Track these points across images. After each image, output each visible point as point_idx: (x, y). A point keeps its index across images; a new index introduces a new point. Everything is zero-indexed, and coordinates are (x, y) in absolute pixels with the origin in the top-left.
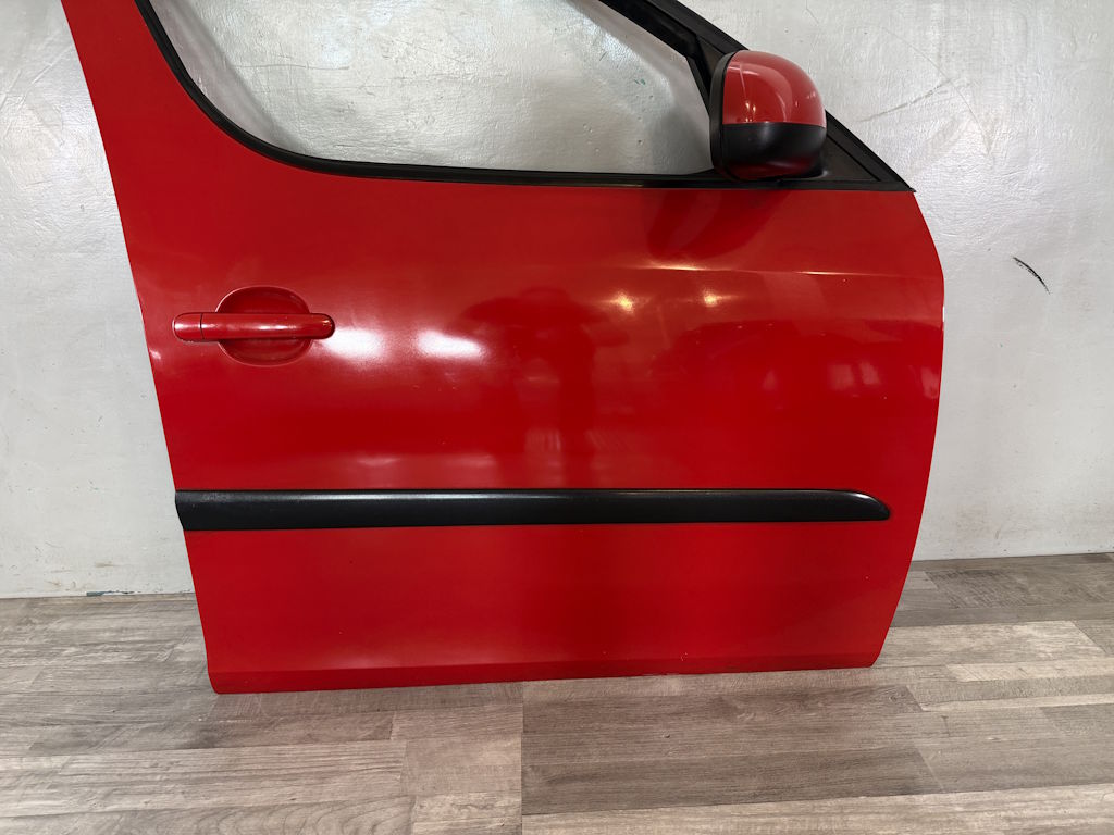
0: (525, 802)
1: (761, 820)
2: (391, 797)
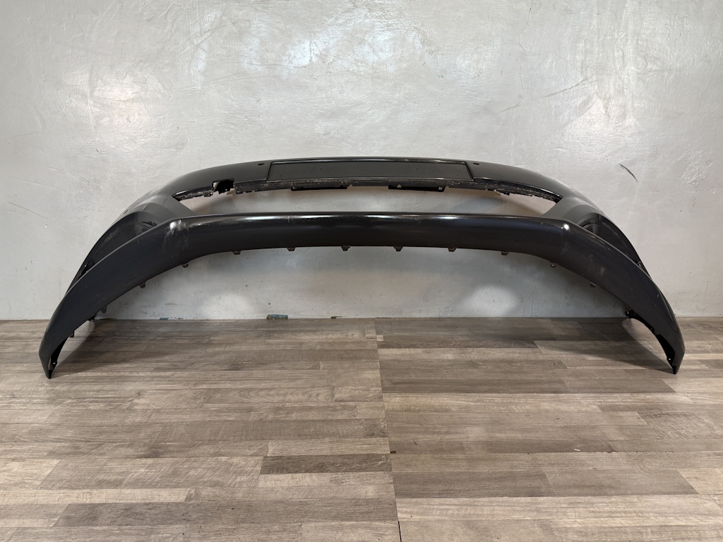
0: (383, 390)
1: (489, 398)
2: (324, 387)
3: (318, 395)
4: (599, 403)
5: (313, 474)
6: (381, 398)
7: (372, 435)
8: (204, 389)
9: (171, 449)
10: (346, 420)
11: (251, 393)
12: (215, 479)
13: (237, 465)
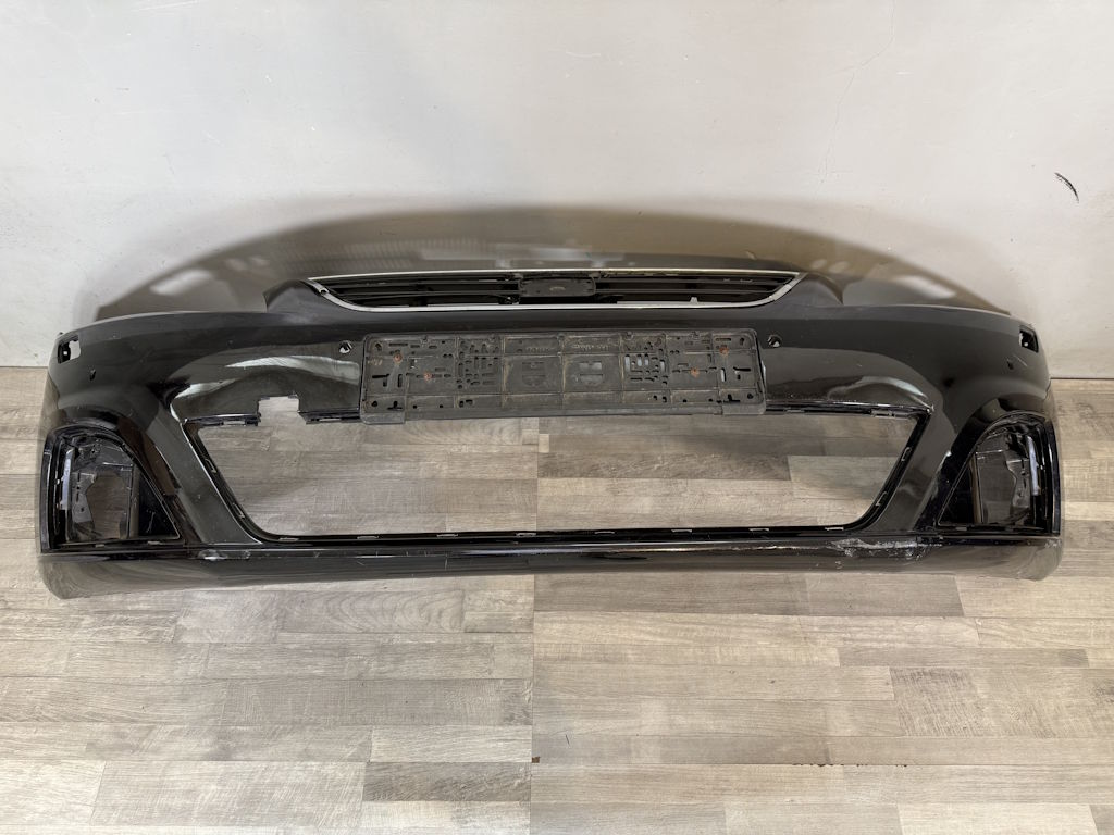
0: (536, 601)
1: (687, 626)
2: (450, 590)
3: (440, 613)
4: (841, 643)
5: (430, 803)
6: (530, 625)
7: (509, 719)
9: (245, 740)
10: (476, 681)
11: (342, 607)
12: (307, 808)
13: (332, 781)
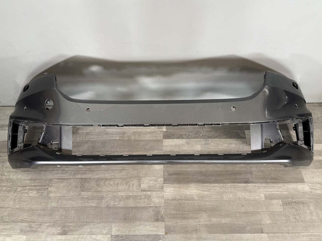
0: (164, 180)
2: (136, 177)
3: (133, 185)
4: (265, 193)
6: (162, 188)
7: (157, 220)
8: (79, 178)
10: (145, 207)
11: (102, 183)
